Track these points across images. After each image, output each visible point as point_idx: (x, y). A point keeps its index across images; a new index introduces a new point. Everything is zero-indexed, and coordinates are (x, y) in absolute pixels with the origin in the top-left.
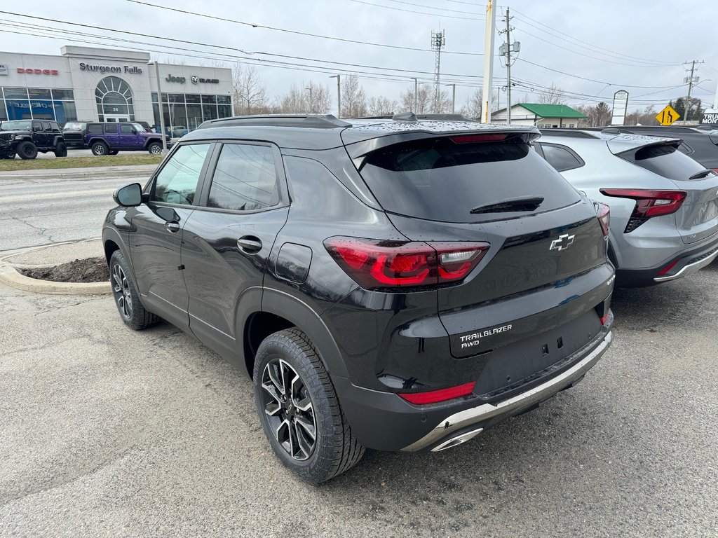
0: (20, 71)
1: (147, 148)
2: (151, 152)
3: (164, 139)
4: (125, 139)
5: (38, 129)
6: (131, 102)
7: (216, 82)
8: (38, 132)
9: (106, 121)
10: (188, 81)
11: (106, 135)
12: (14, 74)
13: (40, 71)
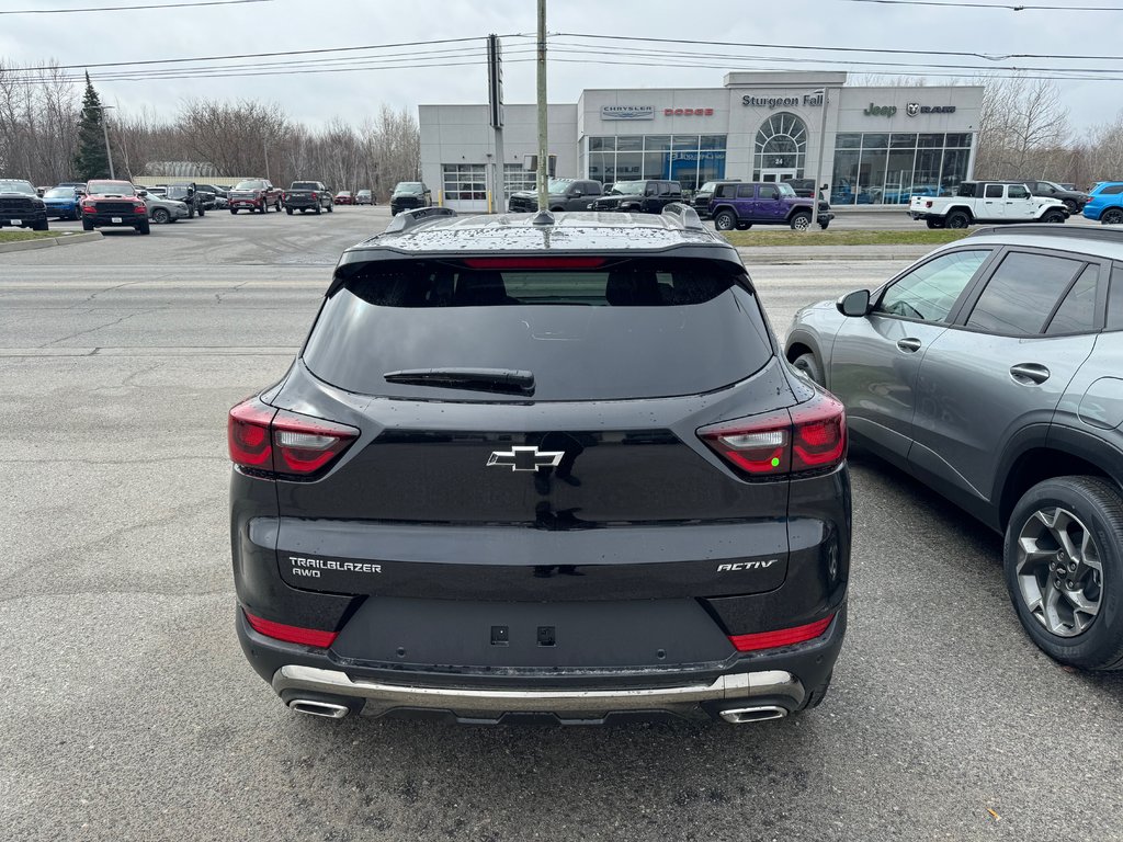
0: (668, 113)
1: (789, 221)
2: (793, 228)
3: (815, 209)
4: (762, 207)
5: (651, 193)
6: (802, 149)
7: (950, 110)
8: (651, 197)
9: (762, 180)
10: (901, 113)
11: (739, 200)
12: (660, 116)
13: (691, 111)
